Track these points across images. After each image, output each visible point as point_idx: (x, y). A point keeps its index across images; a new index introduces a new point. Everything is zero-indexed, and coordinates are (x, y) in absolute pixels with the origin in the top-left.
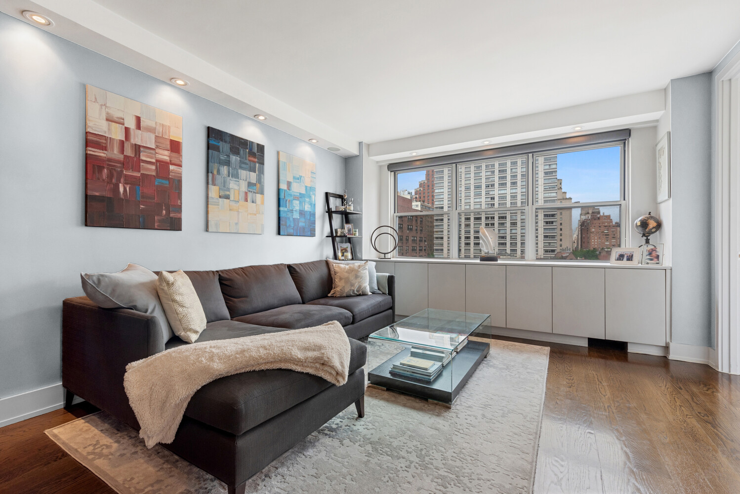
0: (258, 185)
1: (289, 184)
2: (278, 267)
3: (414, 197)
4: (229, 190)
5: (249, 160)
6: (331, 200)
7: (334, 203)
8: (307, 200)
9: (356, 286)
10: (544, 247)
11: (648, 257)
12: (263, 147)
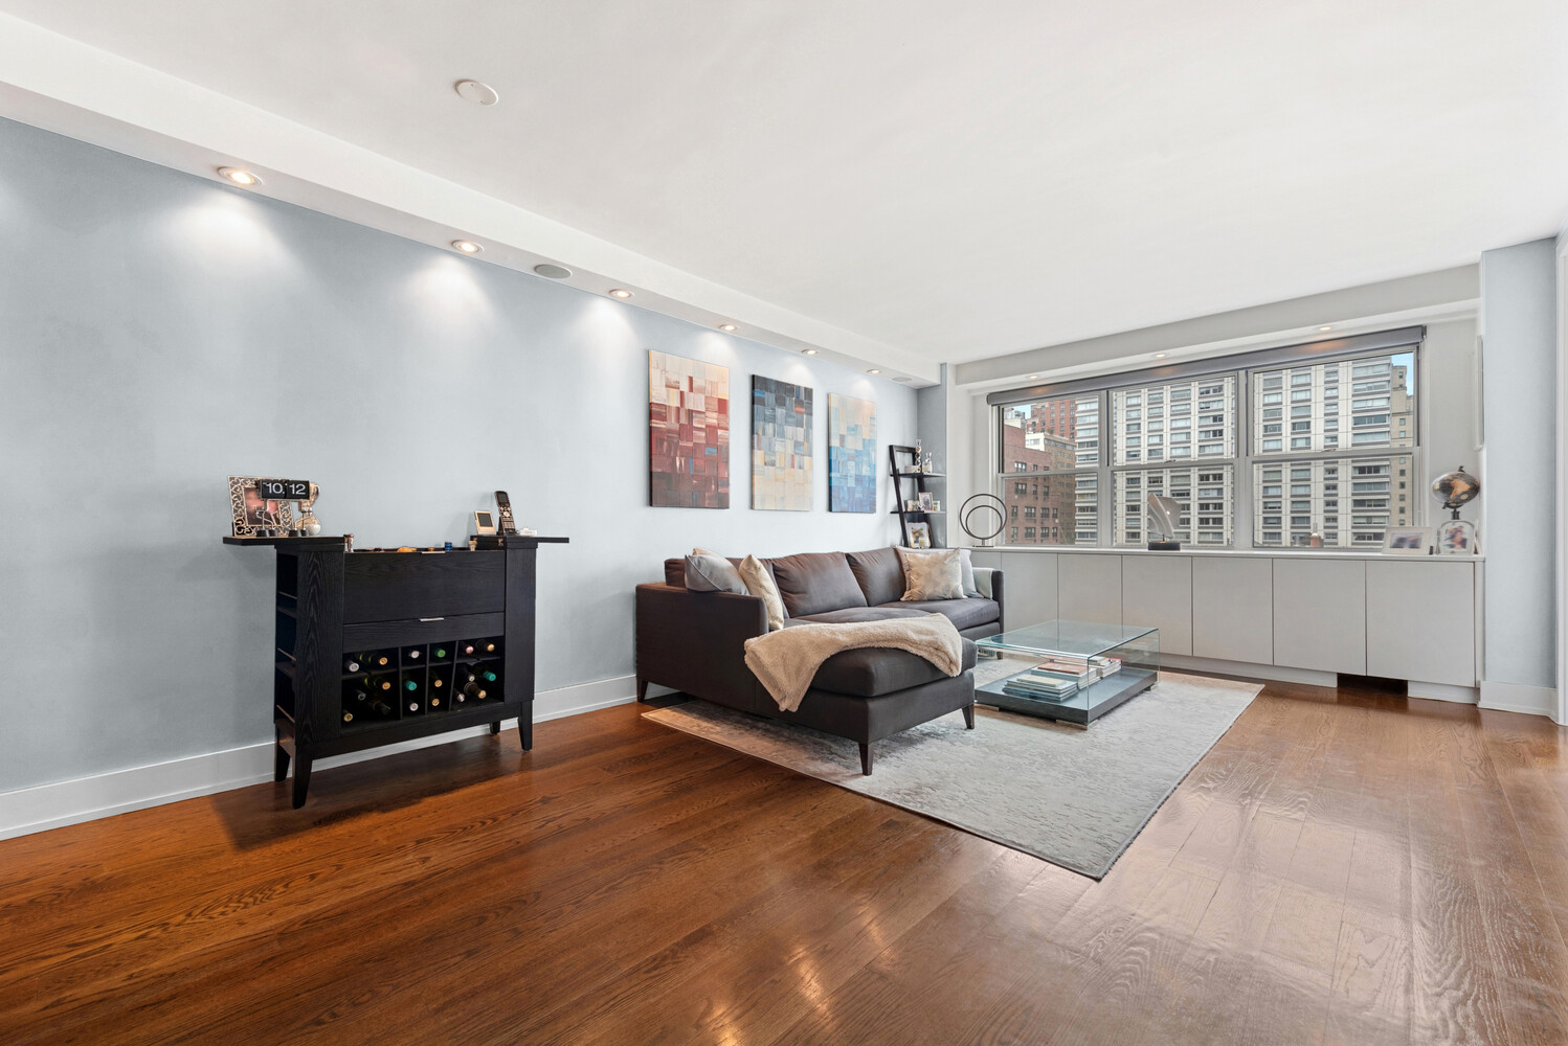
0: (806, 444)
1: (842, 438)
2: (834, 555)
3: (1030, 423)
4: (774, 453)
5: (797, 412)
6: (898, 456)
7: (903, 461)
8: (865, 459)
9: (943, 584)
10: (1353, 527)
11: (1449, 542)
12: (811, 390)
